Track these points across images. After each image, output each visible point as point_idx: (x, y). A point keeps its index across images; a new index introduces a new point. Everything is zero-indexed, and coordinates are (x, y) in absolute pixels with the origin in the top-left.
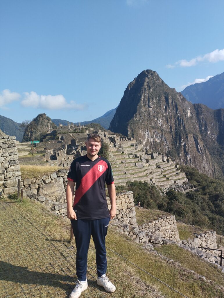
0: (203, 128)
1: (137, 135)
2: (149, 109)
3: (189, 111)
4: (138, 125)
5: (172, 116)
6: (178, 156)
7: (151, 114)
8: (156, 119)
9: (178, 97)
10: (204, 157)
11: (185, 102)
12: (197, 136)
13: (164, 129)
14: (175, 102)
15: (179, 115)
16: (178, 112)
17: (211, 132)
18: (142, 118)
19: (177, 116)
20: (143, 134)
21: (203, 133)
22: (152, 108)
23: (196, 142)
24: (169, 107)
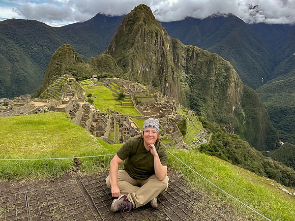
0: (176, 60)
1: (136, 66)
3: (168, 45)
4: (136, 57)
5: (159, 51)
7: (145, 47)
8: (148, 52)
9: (163, 32)
10: (176, 85)
12: (174, 69)
13: (153, 60)
14: (162, 39)
18: (139, 51)
19: (163, 50)
20: (139, 65)
22: (146, 42)
23: (173, 73)
24: (157, 42)
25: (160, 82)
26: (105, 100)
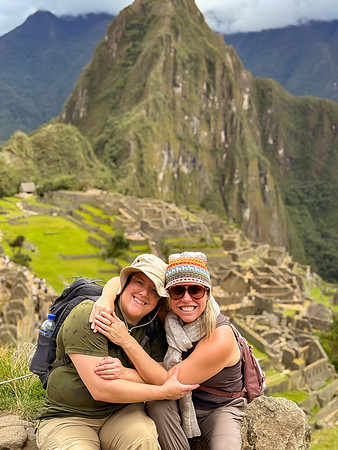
0: (271, 141)
1: (150, 158)
2: (175, 89)
3: (246, 97)
6: (225, 208)
7: (178, 104)
8: (186, 118)
9: (229, 59)
15: (235, 110)
17: (285, 151)
18: (160, 113)
20: (160, 155)
21: (269, 151)
22: (180, 89)
23: (262, 179)
24: (214, 87)
25: (226, 205)
26: (64, 258)
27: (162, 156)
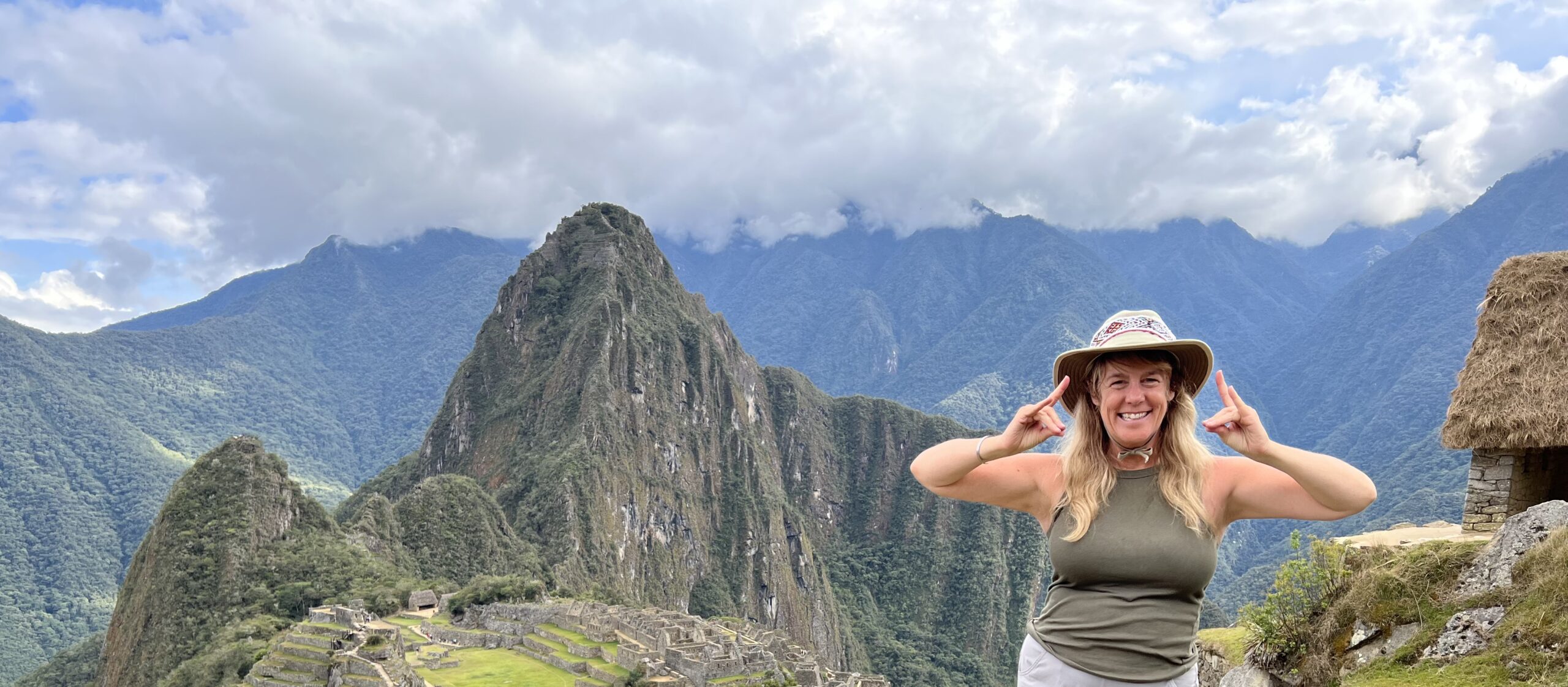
1: (601, 522)
2: (633, 396)
3: (751, 401)
4: (601, 477)
5: (712, 435)
6: (735, 601)
7: (641, 422)
8: (656, 446)
10: (818, 606)
11: (737, 360)
12: (797, 520)
13: (684, 485)
14: (722, 372)
15: (737, 427)
16: (733, 417)
17: (823, 492)
18: (611, 442)
19: (729, 432)
20: (617, 515)
21: (797, 492)
22: (642, 396)
23: (793, 544)
24: (700, 390)
25: (735, 595)
27: (622, 516)
